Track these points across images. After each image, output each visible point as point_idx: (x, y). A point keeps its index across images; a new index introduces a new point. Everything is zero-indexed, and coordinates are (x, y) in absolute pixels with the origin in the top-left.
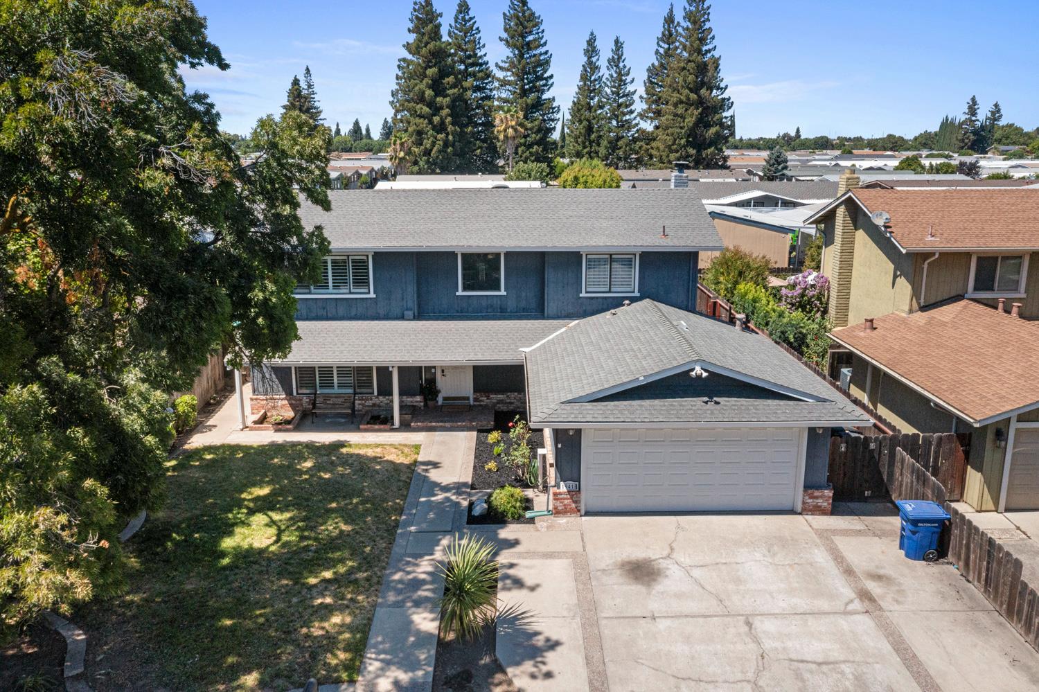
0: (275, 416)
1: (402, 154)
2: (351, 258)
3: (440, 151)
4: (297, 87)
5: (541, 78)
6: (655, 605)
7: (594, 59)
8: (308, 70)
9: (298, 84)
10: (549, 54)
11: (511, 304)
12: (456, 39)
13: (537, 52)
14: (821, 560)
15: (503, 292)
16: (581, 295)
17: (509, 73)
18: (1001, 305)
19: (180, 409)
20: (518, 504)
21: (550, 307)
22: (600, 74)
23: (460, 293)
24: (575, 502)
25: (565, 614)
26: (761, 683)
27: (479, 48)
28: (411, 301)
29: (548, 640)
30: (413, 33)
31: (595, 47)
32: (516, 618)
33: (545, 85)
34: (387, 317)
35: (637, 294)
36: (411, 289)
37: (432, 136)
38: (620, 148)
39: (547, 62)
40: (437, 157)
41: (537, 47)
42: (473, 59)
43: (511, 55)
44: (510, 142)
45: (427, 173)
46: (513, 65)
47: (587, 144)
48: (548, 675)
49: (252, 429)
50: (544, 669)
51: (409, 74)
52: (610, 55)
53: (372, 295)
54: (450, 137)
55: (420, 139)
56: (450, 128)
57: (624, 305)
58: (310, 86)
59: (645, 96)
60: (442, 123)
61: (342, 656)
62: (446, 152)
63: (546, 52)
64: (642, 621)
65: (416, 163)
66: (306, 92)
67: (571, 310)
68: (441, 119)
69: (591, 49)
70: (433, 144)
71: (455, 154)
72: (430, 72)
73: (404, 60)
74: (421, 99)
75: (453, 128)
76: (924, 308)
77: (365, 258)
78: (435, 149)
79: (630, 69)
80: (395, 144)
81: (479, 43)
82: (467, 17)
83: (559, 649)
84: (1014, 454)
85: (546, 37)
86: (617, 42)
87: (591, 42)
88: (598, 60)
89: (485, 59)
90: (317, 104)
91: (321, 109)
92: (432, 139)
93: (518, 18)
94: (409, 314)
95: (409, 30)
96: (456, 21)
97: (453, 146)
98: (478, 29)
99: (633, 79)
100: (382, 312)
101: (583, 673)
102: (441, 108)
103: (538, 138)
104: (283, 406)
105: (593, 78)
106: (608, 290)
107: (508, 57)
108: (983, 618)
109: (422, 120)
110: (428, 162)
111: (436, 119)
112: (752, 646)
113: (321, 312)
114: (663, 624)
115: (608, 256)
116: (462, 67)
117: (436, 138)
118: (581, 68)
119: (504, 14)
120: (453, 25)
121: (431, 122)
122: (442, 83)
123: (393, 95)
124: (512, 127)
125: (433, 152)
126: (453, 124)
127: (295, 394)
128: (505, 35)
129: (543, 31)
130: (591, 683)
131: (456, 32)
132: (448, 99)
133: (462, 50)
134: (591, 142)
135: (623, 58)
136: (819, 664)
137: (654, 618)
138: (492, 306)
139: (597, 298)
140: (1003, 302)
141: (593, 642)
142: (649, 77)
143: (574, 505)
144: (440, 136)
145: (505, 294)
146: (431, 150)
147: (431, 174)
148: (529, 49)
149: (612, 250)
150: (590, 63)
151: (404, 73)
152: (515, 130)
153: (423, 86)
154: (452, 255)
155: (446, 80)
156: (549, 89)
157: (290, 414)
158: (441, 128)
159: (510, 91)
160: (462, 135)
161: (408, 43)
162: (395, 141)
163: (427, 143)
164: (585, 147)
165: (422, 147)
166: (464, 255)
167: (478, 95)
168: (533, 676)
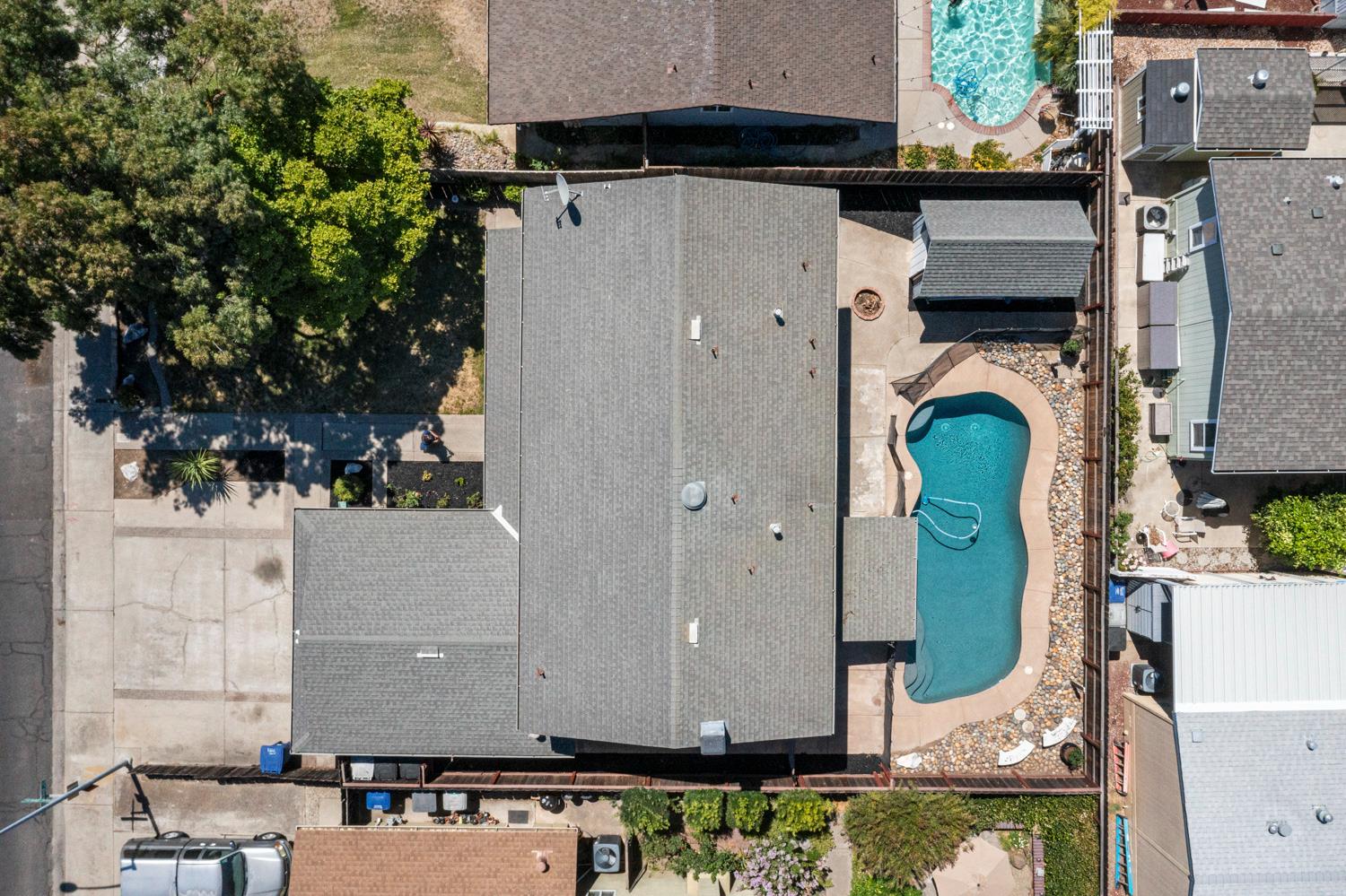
6: (235, 573)
14: (278, 686)
25: (227, 520)
26: (170, 613)
29: (204, 510)
32: (223, 492)
48: (177, 508)
50: (182, 507)
61: (189, 403)
64: (222, 563)
83: (197, 516)
101: (179, 526)
108: (219, 754)
112: (198, 617)
114: (219, 574)
130: (172, 529)
136: (184, 647)
137: (224, 570)
141: (205, 534)
168: (176, 501)
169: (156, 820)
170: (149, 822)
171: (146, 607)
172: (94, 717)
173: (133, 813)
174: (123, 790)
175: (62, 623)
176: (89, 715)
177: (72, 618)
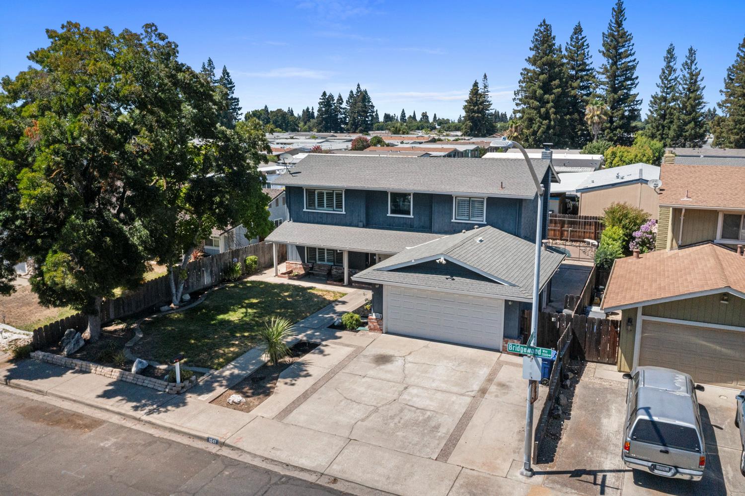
0: (295, 272)
1: (516, 134)
2: (335, 192)
3: (544, 133)
4: (476, 88)
5: (630, 79)
6: (371, 372)
7: (671, 64)
8: (485, 76)
9: (477, 86)
10: (636, 62)
11: (416, 224)
12: (571, 52)
13: (628, 60)
15: (411, 216)
16: (452, 221)
17: (605, 76)
18: (739, 250)
19: (247, 262)
20: (354, 322)
21: (436, 226)
22: (676, 75)
23: (389, 215)
24: (379, 325)
25: (326, 367)
26: (380, 408)
27: (587, 59)
28: (363, 217)
29: (307, 373)
30: (533, 50)
31: (673, 55)
32: (304, 364)
33: (632, 84)
34: (350, 225)
35: (485, 222)
36: (363, 211)
37: (539, 121)
38: (687, 131)
39: (634, 67)
40: (541, 136)
41: (627, 56)
42: (582, 67)
43: (606, 63)
44: (595, 126)
45: (533, 148)
46: (606, 70)
47: (660, 127)
48: (293, 385)
49: (279, 276)
50: (294, 382)
51: (528, 78)
52: (684, 60)
53: (344, 213)
54: (552, 123)
55: (531, 124)
56: (552, 116)
57: (474, 228)
58: (485, 87)
59: (725, 90)
60: (547, 112)
61: (222, 361)
62: (548, 133)
63: (634, 60)
64: (358, 376)
65: (527, 140)
66: (483, 91)
67: (446, 229)
68: (546, 110)
69: (670, 55)
70: (539, 127)
71: (555, 135)
72: (542, 77)
73: (525, 69)
74: (534, 97)
75: (555, 116)
76: (681, 247)
77: (341, 192)
78: (540, 131)
79: (700, 70)
80: (511, 127)
81: (588, 55)
82: (580, 37)
83: (308, 377)
84: (642, 338)
85: (635, 49)
86: (691, 50)
87: (670, 51)
88: (675, 64)
89: (591, 66)
90: (489, 99)
91: (491, 103)
92: (538, 124)
93: (613, 36)
94: (361, 224)
95: (531, 49)
96: (571, 40)
97: (554, 128)
98: (587, 45)
99: (703, 78)
100: (348, 223)
101: (308, 387)
102: (548, 102)
103: (621, 123)
104: (300, 268)
105: (669, 78)
106: (468, 219)
107: (603, 65)
109: (533, 111)
110: (534, 140)
111: (543, 110)
112: (396, 396)
113: (320, 220)
114: (367, 379)
115: (468, 199)
116: (573, 72)
117: (541, 123)
118: (661, 71)
119: (603, 33)
120: (569, 43)
121: (539, 112)
122: (550, 85)
123: (515, 94)
124: (598, 115)
125: (539, 133)
126: (555, 113)
127: (306, 262)
128: (603, 49)
129: (633, 45)
131: (571, 48)
132: (553, 96)
133: (574, 60)
134: (663, 127)
135: (695, 62)
137: (364, 377)
138: (405, 224)
139: (462, 223)
140: (741, 248)
141: (327, 378)
142: (729, 75)
143: (378, 327)
144: (544, 122)
145: (413, 217)
146: (538, 131)
147: (536, 148)
148: (621, 58)
149: (470, 195)
150: (668, 67)
151: (524, 78)
152: (600, 117)
153: (536, 87)
154: (384, 193)
155: (553, 83)
156: (635, 87)
157: (302, 272)
158: (546, 116)
159: (603, 89)
160: (561, 122)
161: (529, 58)
162: (512, 125)
163: (535, 127)
164: (658, 130)
165: (532, 130)
166: (392, 194)
167: (584, 92)
168: (286, 384)
169: (606, 469)
170: (608, 474)
171: (363, 420)
172: (460, 481)
173: (595, 484)
174: (564, 485)
175: (335, 480)
176: (457, 484)
177: (335, 470)
